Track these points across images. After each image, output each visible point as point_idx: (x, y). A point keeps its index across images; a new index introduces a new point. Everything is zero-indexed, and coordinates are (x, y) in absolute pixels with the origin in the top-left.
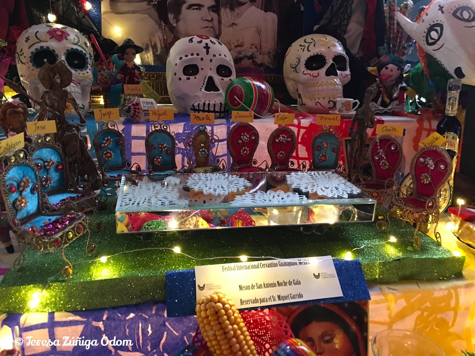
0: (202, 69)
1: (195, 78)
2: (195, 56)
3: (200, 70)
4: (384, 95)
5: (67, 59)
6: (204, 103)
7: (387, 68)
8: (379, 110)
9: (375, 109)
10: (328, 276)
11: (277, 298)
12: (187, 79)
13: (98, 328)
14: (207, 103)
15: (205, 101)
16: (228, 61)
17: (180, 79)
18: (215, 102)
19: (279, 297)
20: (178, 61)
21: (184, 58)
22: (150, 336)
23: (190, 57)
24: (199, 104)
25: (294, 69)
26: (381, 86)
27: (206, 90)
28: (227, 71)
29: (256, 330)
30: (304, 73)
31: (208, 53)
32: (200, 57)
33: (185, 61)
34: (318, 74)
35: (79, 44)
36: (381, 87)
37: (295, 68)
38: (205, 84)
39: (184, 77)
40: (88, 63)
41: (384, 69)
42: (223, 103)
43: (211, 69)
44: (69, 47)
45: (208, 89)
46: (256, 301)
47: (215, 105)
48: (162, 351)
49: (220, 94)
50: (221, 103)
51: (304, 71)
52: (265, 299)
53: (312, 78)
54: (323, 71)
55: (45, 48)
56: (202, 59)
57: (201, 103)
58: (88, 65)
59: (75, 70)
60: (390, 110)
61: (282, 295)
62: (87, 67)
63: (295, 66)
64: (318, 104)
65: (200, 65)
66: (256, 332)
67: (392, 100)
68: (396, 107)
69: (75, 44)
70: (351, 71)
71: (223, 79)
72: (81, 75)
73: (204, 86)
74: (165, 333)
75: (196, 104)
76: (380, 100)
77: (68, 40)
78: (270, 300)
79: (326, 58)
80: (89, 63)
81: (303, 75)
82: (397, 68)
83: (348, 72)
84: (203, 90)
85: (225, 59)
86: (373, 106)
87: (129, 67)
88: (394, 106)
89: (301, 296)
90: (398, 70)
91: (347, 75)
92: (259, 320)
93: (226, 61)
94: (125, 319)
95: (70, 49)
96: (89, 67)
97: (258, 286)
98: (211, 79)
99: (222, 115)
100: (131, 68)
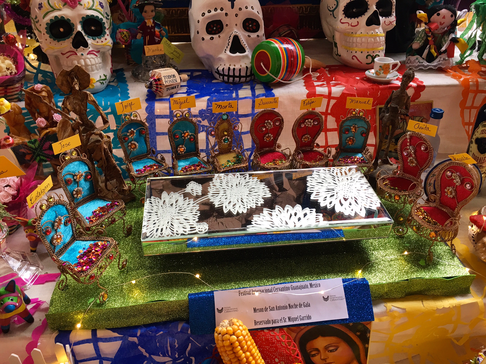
0: (227, 25)
1: (219, 36)
2: (219, 11)
3: (224, 26)
4: (432, 46)
5: (83, 28)
6: (229, 68)
7: (439, 15)
8: (423, 66)
9: (419, 64)
10: (336, 299)
11: (287, 320)
12: (210, 38)
13: (133, 343)
14: (232, 67)
15: (230, 65)
16: (256, 14)
17: (203, 39)
18: (241, 66)
19: (289, 319)
20: (201, 18)
21: (207, 14)
22: (177, 348)
23: (213, 12)
24: (224, 68)
25: (332, 13)
26: (430, 35)
27: (231, 51)
28: (255, 24)
29: (267, 347)
30: (342, 21)
31: (233, 7)
32: (224, 12)
33: (208, 18)
34: (358, 22)
35: (94, 8)
36: (430, 37)
37: (333, 11)
38: (230, 44)
39: (208, 37)
40: (105, 28)
41: (436, 14)
42: (249, 66)
43: (236, 25)
44: (84, 14)
45: (233, 51)
46: (268, 322)
47: (240, 70)
48: (187, 356)
49: (247, 56)
50: (247, 67)
51: (342, 19)
52: (277, 320)
53: (350, 27)
54: (364, 19)
55: (60, 18)
56: (226, 14)
57: (226, 68)
58: (106, 30)
59: (93, 39)
60: (435, 66)
61: (292, 316)
62: (105, 33)
63: (332, 9)
64: (354, 58)
65: (225, 20)
66: (268, 349)
67: (439, 53)
68: (443, 62)
69: (90, 9)
70: (396, 16)
71: (249, 36)
72: (100, 44)
73: (229, 47)
74: (190, 344)
75: (220, 69)
76: (426, 51)
77: (82, 5)
78: (281, 321)
79: (368, 3)
80: (107, 27)
81: (340, 23)
82: (450, 13)
83: (393, 18)
84: (228, 52)
85: (252, 12)
86: (417, 61)
87: (149, 26)
88: (441, 62)
89: (309, 317)
90: (452, 16)
91: (391, 23)
92: (270, 339)
93: (254, 14)
94: (155, 336)
95: (85, 16)
96: (107, 32)
97: (271, 308)
98: (236, 39)
99: (248, 79)
100: (150, 26)
